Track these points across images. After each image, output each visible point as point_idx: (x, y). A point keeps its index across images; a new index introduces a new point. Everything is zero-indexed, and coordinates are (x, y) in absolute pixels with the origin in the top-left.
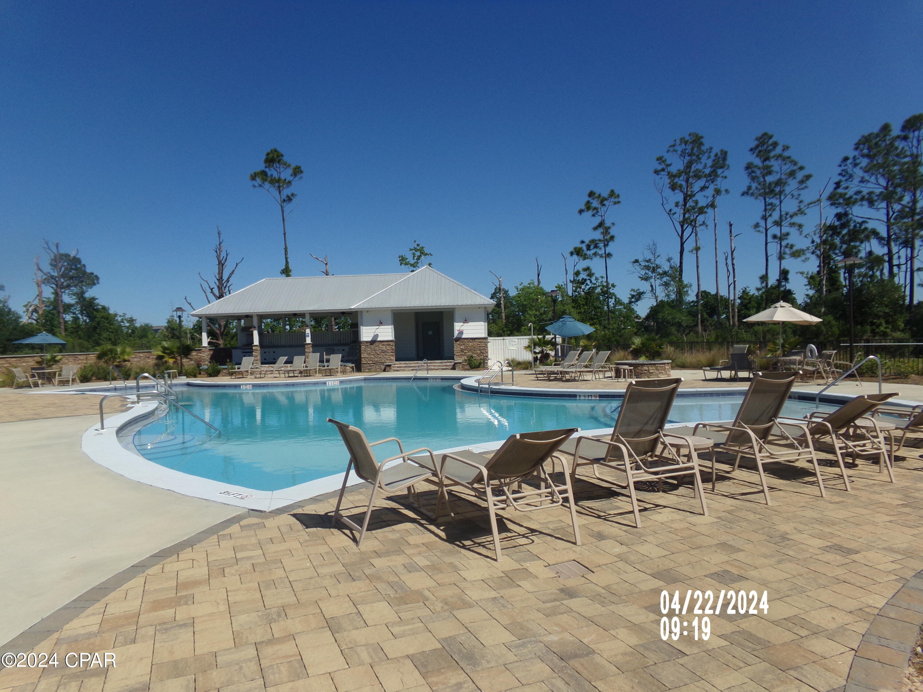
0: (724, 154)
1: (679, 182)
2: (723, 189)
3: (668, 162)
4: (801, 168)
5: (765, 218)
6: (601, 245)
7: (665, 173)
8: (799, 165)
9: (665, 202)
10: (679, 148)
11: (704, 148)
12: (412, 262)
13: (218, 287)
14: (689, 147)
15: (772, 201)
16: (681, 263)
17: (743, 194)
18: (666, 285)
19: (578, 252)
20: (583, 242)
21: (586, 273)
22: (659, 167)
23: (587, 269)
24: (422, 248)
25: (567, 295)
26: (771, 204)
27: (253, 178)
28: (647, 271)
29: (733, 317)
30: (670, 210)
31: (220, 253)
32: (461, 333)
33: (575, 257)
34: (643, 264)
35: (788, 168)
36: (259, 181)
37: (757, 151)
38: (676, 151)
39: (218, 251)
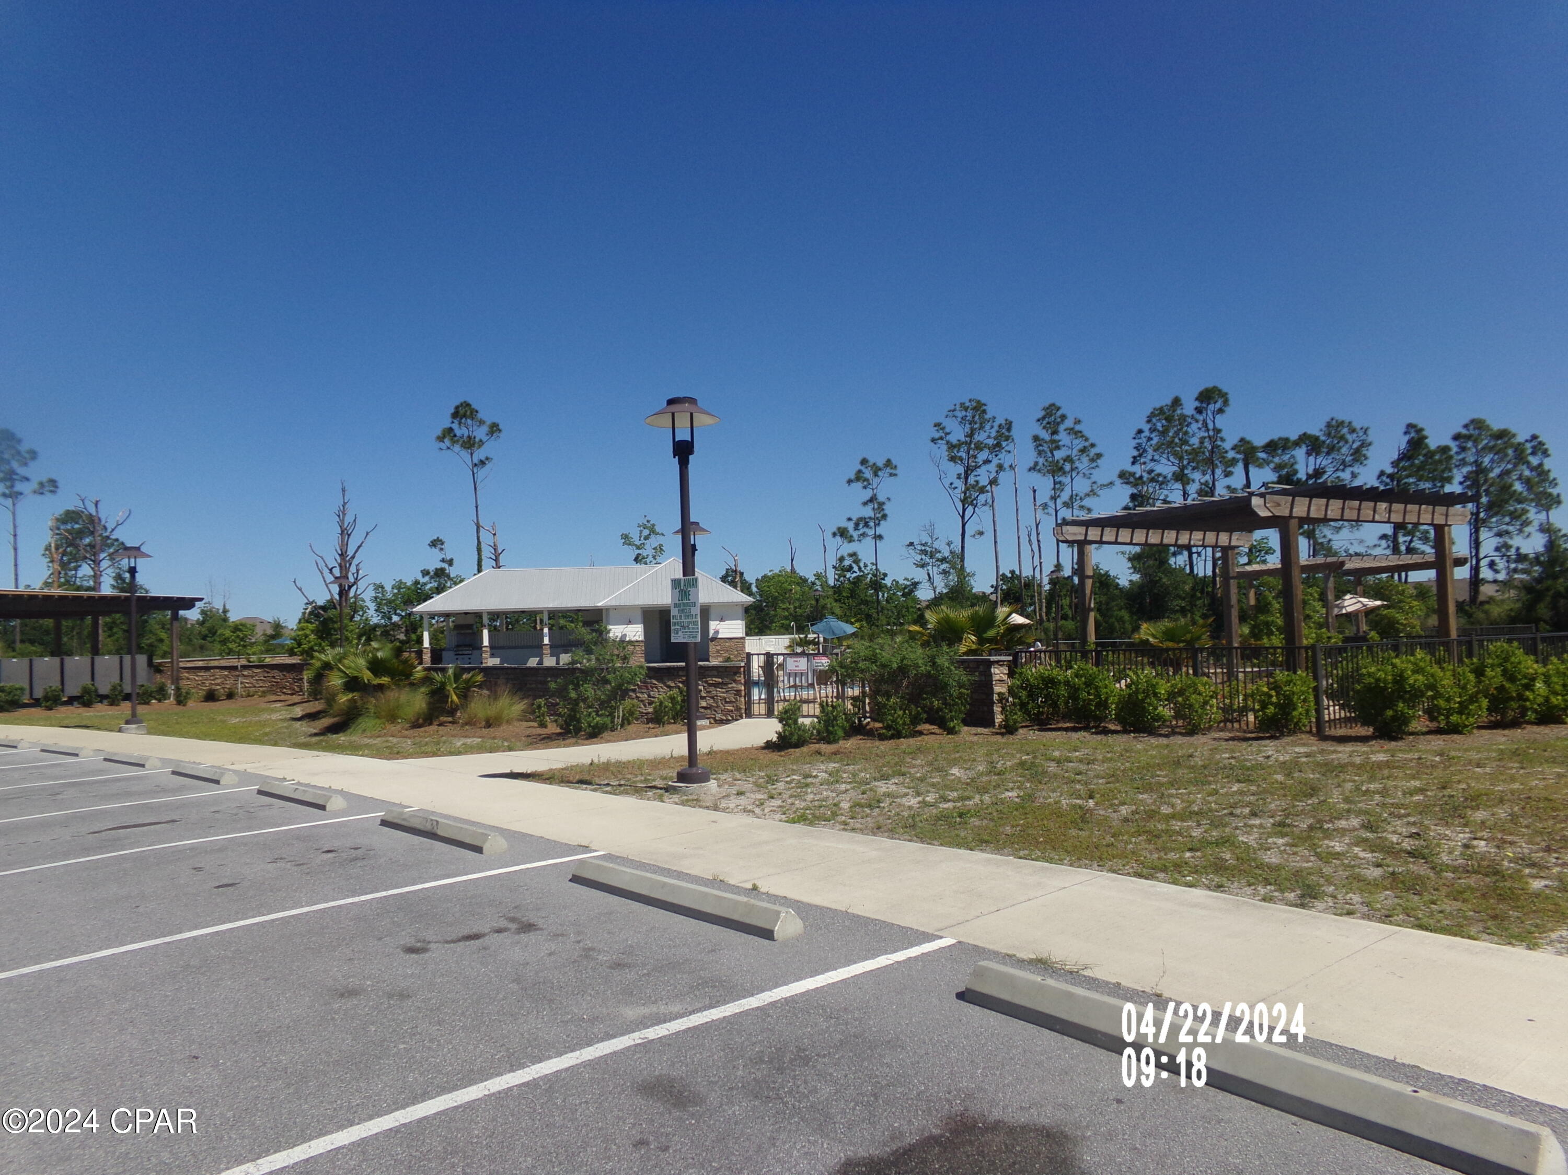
0: (1009, 425)
1: (960, 454)
2: (1006, 465)
3: (947, 430)
4: (1093, 445)
5: (1054, 498)
6: (872, 524)
7: (944, 442)
8: (1091, 441)
9: (943, 476)
10: (960, 414)
11: (987, 417)
12: (638, 543)
13: (340, 565)
14: (969, 414)
15: (1062, 479)
16: (963, 547)
17: (1030, 470)
18: (945, 572)
19: (842, 533)
20: (850, 519)
21: (851, 559)
22: (937, 435)
23: (853, 555)
24: (653, 525)
25: (828, 586)
26: (1060, 483)
27: (441, 439)
28: (924, 557)
29: (1040, 609)
30: (951, 484)
31: (344, 517)
32: (717, 632)
33: (838, 538)
34: (919, 547)
35: (1079, 444)
36: (447, 442)
37: (1045, 422)
38: (956, 417)
39: (342, 514)
